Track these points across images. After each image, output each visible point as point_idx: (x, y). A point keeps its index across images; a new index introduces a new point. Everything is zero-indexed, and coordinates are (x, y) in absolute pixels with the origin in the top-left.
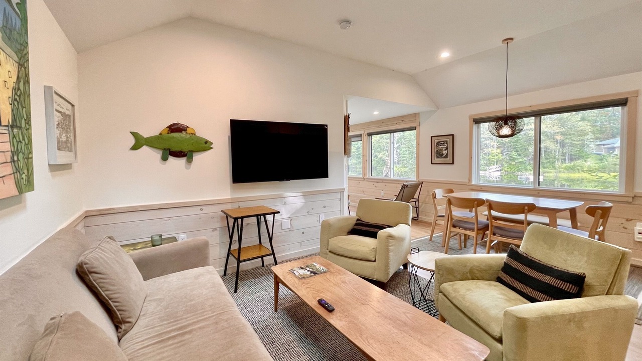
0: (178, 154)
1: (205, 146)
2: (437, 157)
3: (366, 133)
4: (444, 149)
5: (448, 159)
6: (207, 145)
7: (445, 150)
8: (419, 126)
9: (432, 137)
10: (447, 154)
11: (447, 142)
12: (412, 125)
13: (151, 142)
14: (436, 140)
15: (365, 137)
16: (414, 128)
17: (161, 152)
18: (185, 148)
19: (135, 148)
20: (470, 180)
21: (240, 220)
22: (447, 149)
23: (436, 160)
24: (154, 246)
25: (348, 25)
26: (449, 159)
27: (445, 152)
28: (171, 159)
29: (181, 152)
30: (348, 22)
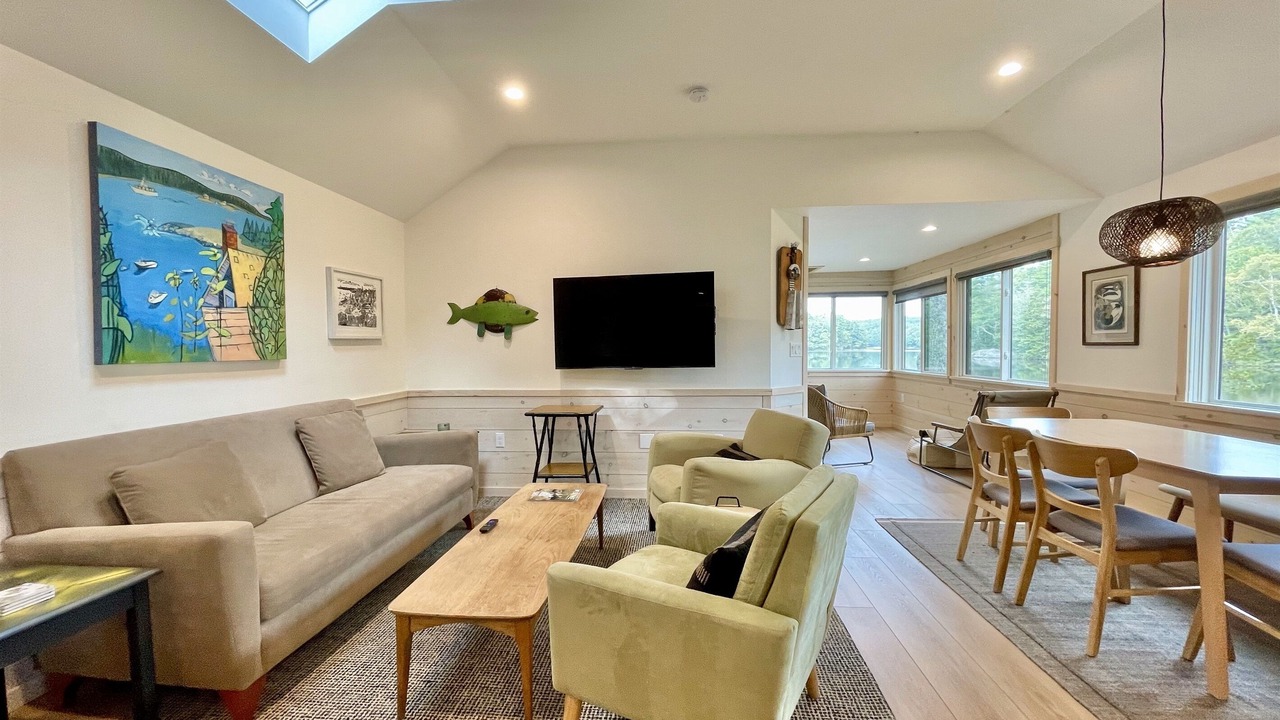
0: (496, 329)
1: (528, 317)
2: (1099, 327)
3: (954, 273)
4: (1113, 305)
5: (1125, 330)
6: (529, 315)
7: (1117, 306)
8: (1059, 247)
9: (1084, 274)
10: (1122, 318)
11: (1120, 283)
12: (1044, 247)
13: (468, 314)
14: (1095, 282)
15: (953, 284)
16: (1048, 255)
17: (477, 326)
18: (502, 320)
19: (452, 321)
20: (1180, 390)
21: (550, 419)
22: (1120, 304)
23: (1096, 335)
24: (439, 430)
25: (702, 94)
26: (1127, 331)
27: (1116, 313)
28: (488, 334)
29: (498, 326)
30: (700, 89)
